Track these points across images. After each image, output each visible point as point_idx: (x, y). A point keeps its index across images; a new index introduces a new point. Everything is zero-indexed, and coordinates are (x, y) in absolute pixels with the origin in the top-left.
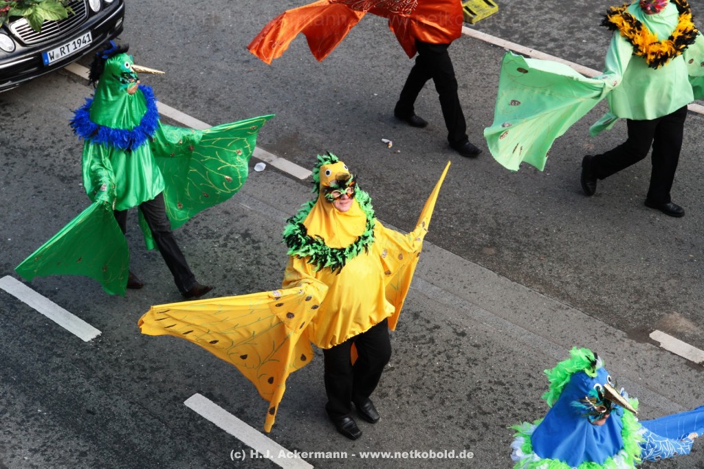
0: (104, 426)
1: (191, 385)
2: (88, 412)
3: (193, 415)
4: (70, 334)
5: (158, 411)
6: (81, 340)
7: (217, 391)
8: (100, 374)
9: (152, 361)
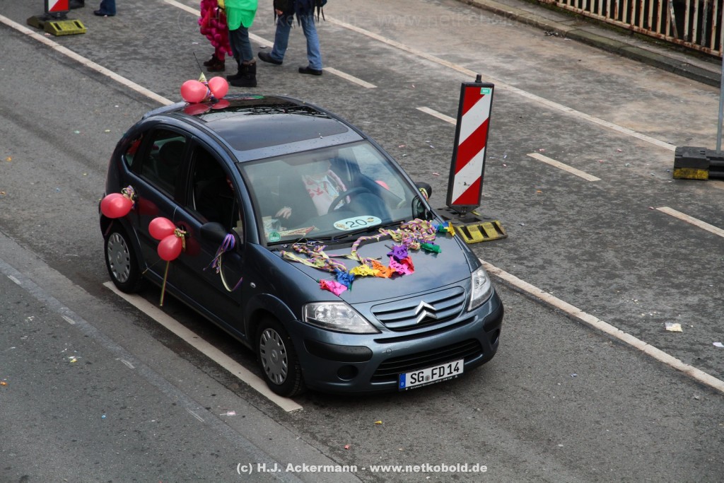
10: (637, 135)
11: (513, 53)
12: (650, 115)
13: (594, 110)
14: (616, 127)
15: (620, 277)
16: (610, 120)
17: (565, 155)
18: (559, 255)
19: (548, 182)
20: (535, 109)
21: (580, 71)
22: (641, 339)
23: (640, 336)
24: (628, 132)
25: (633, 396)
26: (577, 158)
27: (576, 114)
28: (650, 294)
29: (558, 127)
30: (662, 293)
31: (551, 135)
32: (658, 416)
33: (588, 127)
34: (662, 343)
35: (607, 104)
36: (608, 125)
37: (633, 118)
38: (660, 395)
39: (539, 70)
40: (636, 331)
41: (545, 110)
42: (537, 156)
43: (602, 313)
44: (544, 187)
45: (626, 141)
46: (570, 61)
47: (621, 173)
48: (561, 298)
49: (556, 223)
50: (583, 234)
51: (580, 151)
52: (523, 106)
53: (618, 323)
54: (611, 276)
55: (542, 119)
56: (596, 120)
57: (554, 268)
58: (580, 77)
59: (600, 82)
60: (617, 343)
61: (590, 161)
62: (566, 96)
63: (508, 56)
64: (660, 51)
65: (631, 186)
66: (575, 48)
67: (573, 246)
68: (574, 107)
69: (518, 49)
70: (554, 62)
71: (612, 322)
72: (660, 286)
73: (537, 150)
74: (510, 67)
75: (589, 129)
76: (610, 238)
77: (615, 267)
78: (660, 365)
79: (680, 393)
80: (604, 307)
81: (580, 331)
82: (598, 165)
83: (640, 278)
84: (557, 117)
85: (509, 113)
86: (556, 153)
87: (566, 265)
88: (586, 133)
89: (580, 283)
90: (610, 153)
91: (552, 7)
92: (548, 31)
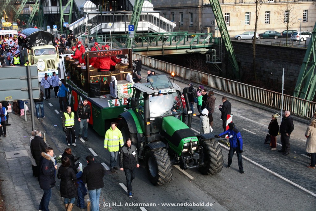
10: (265, 125)
11: (240, 109)
12: (267, 121)
13: (256, 120)
14: (260, 124)
15: (260, 154)
16: (259, 122)
17: (250, 129)
18: (247, 149)
19: (246, 134)
20: (244, 120)
21: (254, 113)
22: (264, 166)
23: (263, 166)
24: (263, 125)
25: (262, 178)
26: (252, 130)
27: (252, 121)
28: (266, 157)
29: (248, 123)
30: (268, 157)
31: (247, 125)
32: (266, 182)
33: (254, 123)
34: (268, 167)
35: (259, 119)
36: (259, 123)
37: (264, 122)
38: (267, 178)
39: (245, 112)
40: (263, 165)
41: (246, 120)
42: (244, 129)
43: (256, 161)
44: (245, 135)
45: (262, 126)
46: (252, 110)
47: (261, 133)
48: (247, 158)
49: (247, 143)
50: (252, 145)
51: (253, 128)
52: (242, 119)
53: (259, 163)
54: (258, 153)
55: (245, 122)
56: (256, 122)
57: (246, 151)
58: (253, 114)
59: (258, 115)
60: (259, 167)
61: (255, 130)
62: (250, 117)
63: (239, 109)
64: (270, 109)
65: (263, 135)
66: (253, 108)
67: (250, 147)
68: (252, 120)
69: (241, 108)
70: (248, 110)
71: (258, 163)
72: (268, 156)
73: (244, 128)
74: (239, 111)
75: (255, 124)
76: (258, 146)
77: (259, 152)
78: (267, 172)
79: (271, 178)
80: (256, 160)
81: (251, 164)
82: (256, 131)
83: (264, 154)
84: (248, 121)
85: (238, 120)
86: (248, 128)
87: (249, 151)
88: (254, 125)
89: (251, 155)
90: (259, 129)
91: (248, 100)
92: (247, 104)
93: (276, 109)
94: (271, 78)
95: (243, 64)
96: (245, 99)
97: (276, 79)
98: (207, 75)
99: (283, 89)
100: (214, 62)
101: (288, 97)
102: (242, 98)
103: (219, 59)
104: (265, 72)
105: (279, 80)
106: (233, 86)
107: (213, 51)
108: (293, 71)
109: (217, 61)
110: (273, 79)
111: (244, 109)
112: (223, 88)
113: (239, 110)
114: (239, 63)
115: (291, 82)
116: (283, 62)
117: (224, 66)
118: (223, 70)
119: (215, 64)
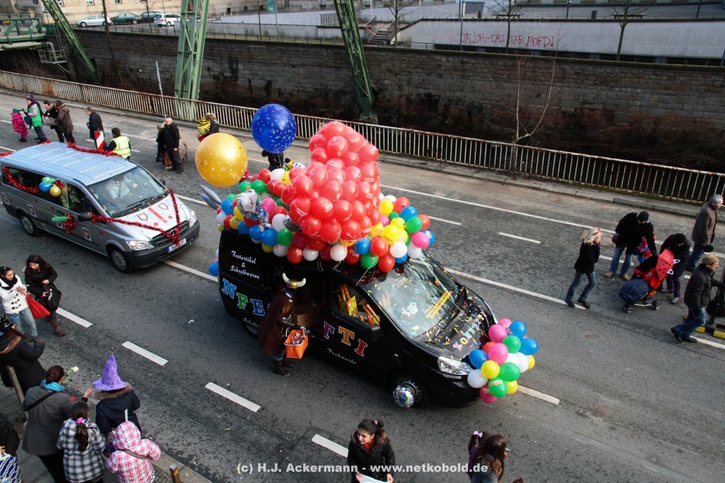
0: (172, 399)
1: (207, 379)
2: (166, 394)
3: (209, 391)
4: (155, 363)
5: (195, 391)
6: (160, 365)
7: (218, 380)
8: (169, 378)
9: (191, 371)
14: (142, 137)
21: (130, 125)
24: (145, 138)
36: (140, 137)
45: (145, 140)
56: (137, 137)
59: (135, 126)
62: (127, 131)
64: (150, 117)
69: (112, 121)
70: (122, 123)
90: (142, 144)
91: (119, 109)
92: (119, 115)
93: (157, 116)
94: (141, 77)
95: (98, 61)
96: (114, 108)
97: (148, 77)
98: (50, 81)
99: (161, 88)
100: (54, 61)
101: (169, 99)
102: (109, 107)
103: (61, 56)
104: (131, 70)
105: (152, 78)
106: (92, 92)
107: (49, 45)
108: (167, 66)
109: (59, 60)
110: (144, 78)
111: (116, 122)
112: (79, 97)
113: (109, 123)
114: (93, 61)
115: (168, 79)
116: (152, 54)
117: (71, 66)
118: (71, 72)
119: (56, 64)
